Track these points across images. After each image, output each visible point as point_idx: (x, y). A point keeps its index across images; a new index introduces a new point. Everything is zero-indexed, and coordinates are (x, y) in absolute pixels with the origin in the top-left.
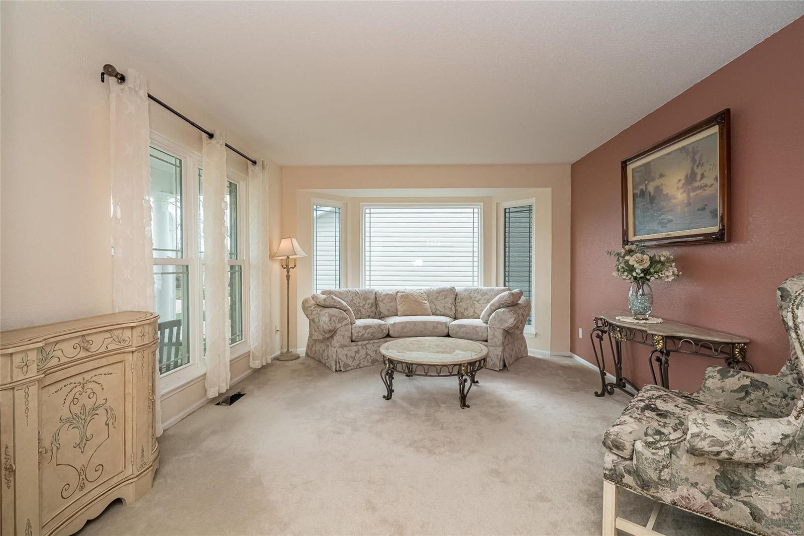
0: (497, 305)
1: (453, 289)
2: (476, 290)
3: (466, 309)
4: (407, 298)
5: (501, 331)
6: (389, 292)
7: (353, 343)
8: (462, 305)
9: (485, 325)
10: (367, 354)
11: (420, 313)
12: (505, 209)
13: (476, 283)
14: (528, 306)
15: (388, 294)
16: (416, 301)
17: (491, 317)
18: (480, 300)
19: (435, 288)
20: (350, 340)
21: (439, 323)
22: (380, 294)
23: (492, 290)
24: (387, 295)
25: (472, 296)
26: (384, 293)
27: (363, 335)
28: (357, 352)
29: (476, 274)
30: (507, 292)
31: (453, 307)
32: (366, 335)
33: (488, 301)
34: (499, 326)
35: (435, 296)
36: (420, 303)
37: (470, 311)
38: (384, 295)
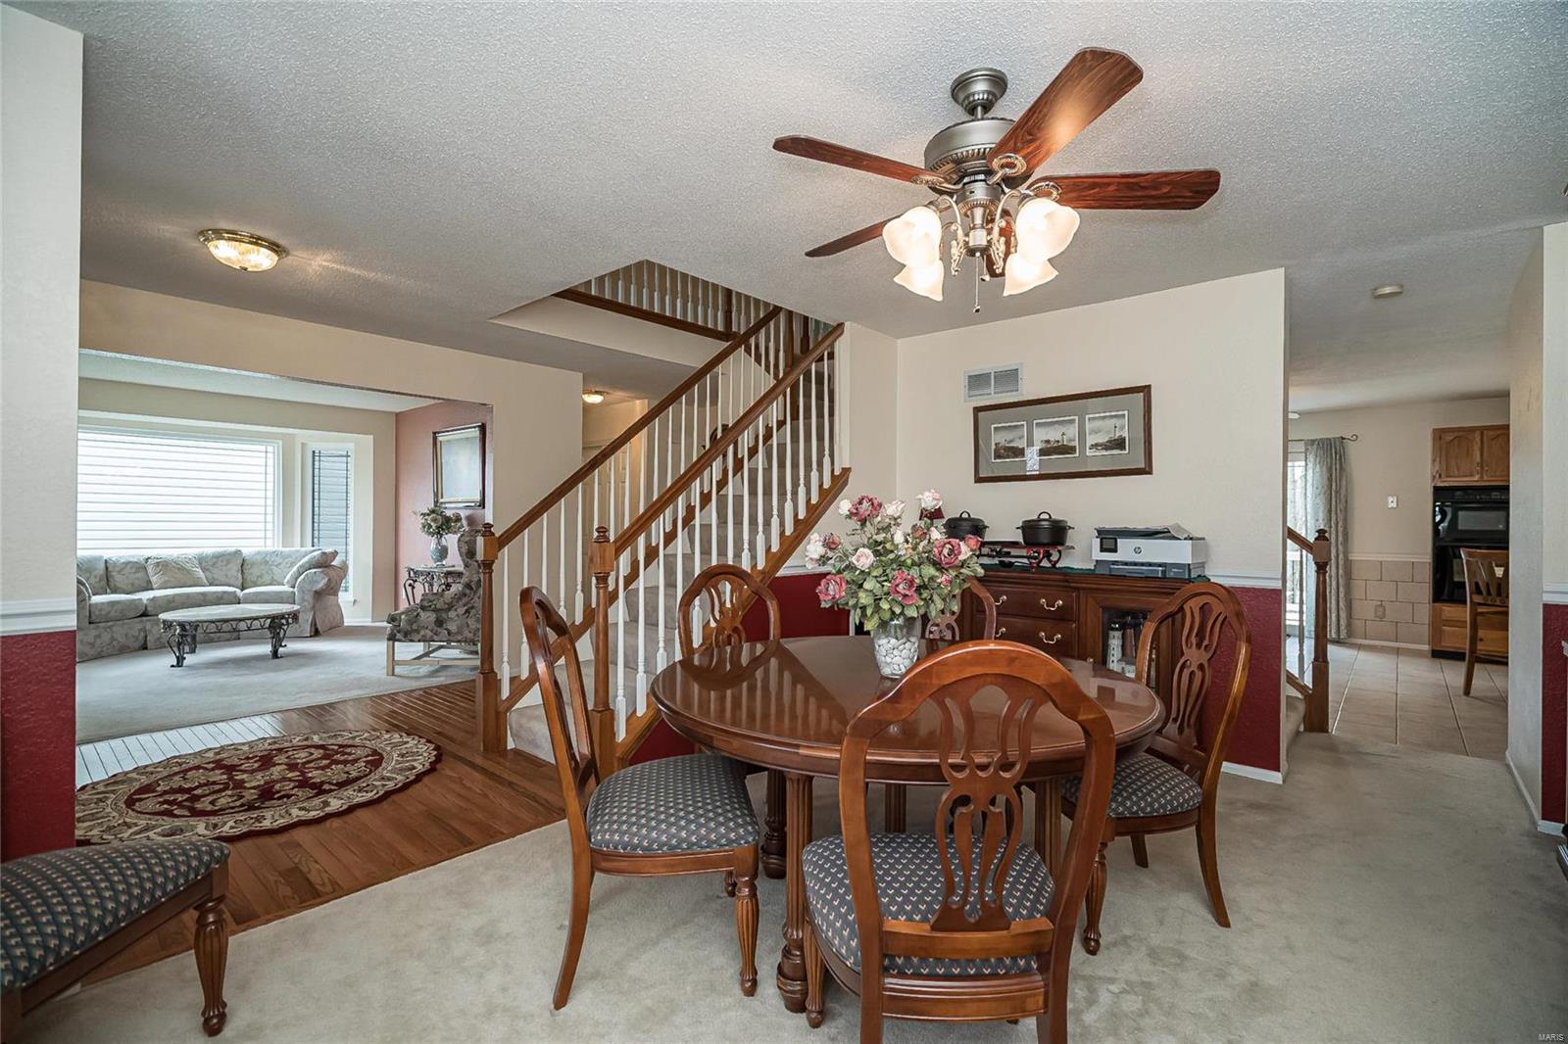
0: (307, 565)
1: (238, 553)
2: (274, 552)
3: (261, 576)
4: (163, 565)
5: (312, 594)
6: (131, 559)
7: (92, 625)
8: (255, 571)
9: (291, 589)
10: (113, 639)
11: (192, 583)
12: (314, 452)
13: (273, 544)
14: (344, 568)
15: (129, 562)
16: (182, 569)
17: (299, 580)
18: (280, 564)
19: (209, 551)
20: (87, 620)
21: (225, 592)
22: (115, 563)
23: (297, 551)
24: (127, 563)
25: (266, 560)
26: (122, 561)
27: (109, 613)
28: (98, 636)
29: (269, 534)
30: (319, 552)
31: (240, 575)
32: (112, 614)
33: (292, 564)
34: (309, 588)
35: (212, 564)
36: (189, 572)
37: (267, 578)
38: (124, 563)
